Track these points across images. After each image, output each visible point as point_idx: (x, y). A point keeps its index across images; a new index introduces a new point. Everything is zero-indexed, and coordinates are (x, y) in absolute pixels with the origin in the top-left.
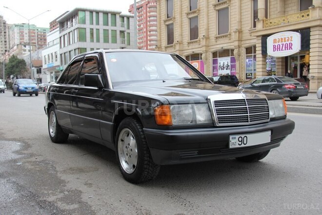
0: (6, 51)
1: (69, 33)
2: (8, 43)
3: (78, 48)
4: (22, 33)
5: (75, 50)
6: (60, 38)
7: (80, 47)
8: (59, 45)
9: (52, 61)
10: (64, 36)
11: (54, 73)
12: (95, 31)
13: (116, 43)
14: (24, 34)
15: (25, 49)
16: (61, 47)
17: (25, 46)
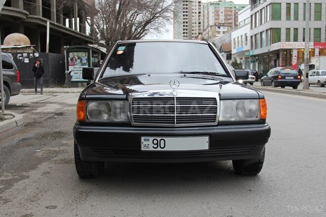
0: (199, 34)
1: (261, 10)
2: (202, 24)
3: (271, 29)
4: (217, 12)
5: (267, 30)
6: (252, 16)
7: (273, 27)
8: (249, 25)
9: (242, 45)
10: (256, 13)
11: (244, 59)
12: (292, 6)
13: (321, 20)
14: (220, 13)
15: (219, 30)
16: (252, 28)
17: (219, 28)
